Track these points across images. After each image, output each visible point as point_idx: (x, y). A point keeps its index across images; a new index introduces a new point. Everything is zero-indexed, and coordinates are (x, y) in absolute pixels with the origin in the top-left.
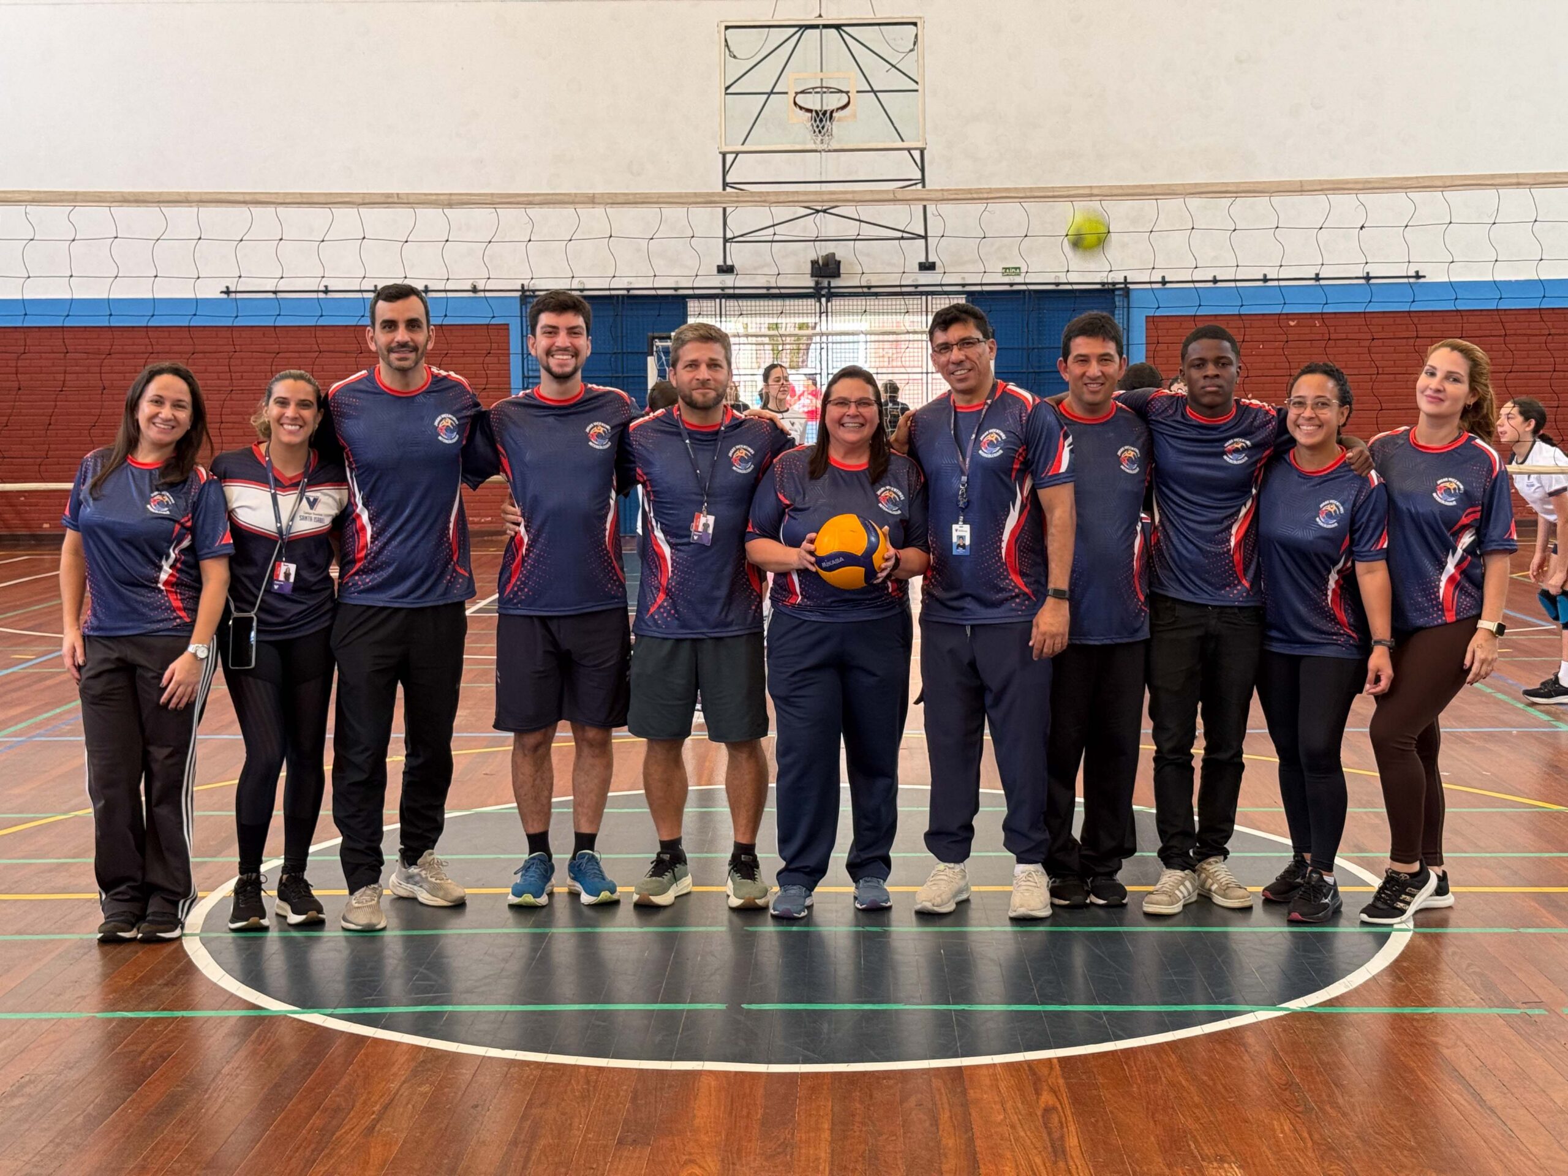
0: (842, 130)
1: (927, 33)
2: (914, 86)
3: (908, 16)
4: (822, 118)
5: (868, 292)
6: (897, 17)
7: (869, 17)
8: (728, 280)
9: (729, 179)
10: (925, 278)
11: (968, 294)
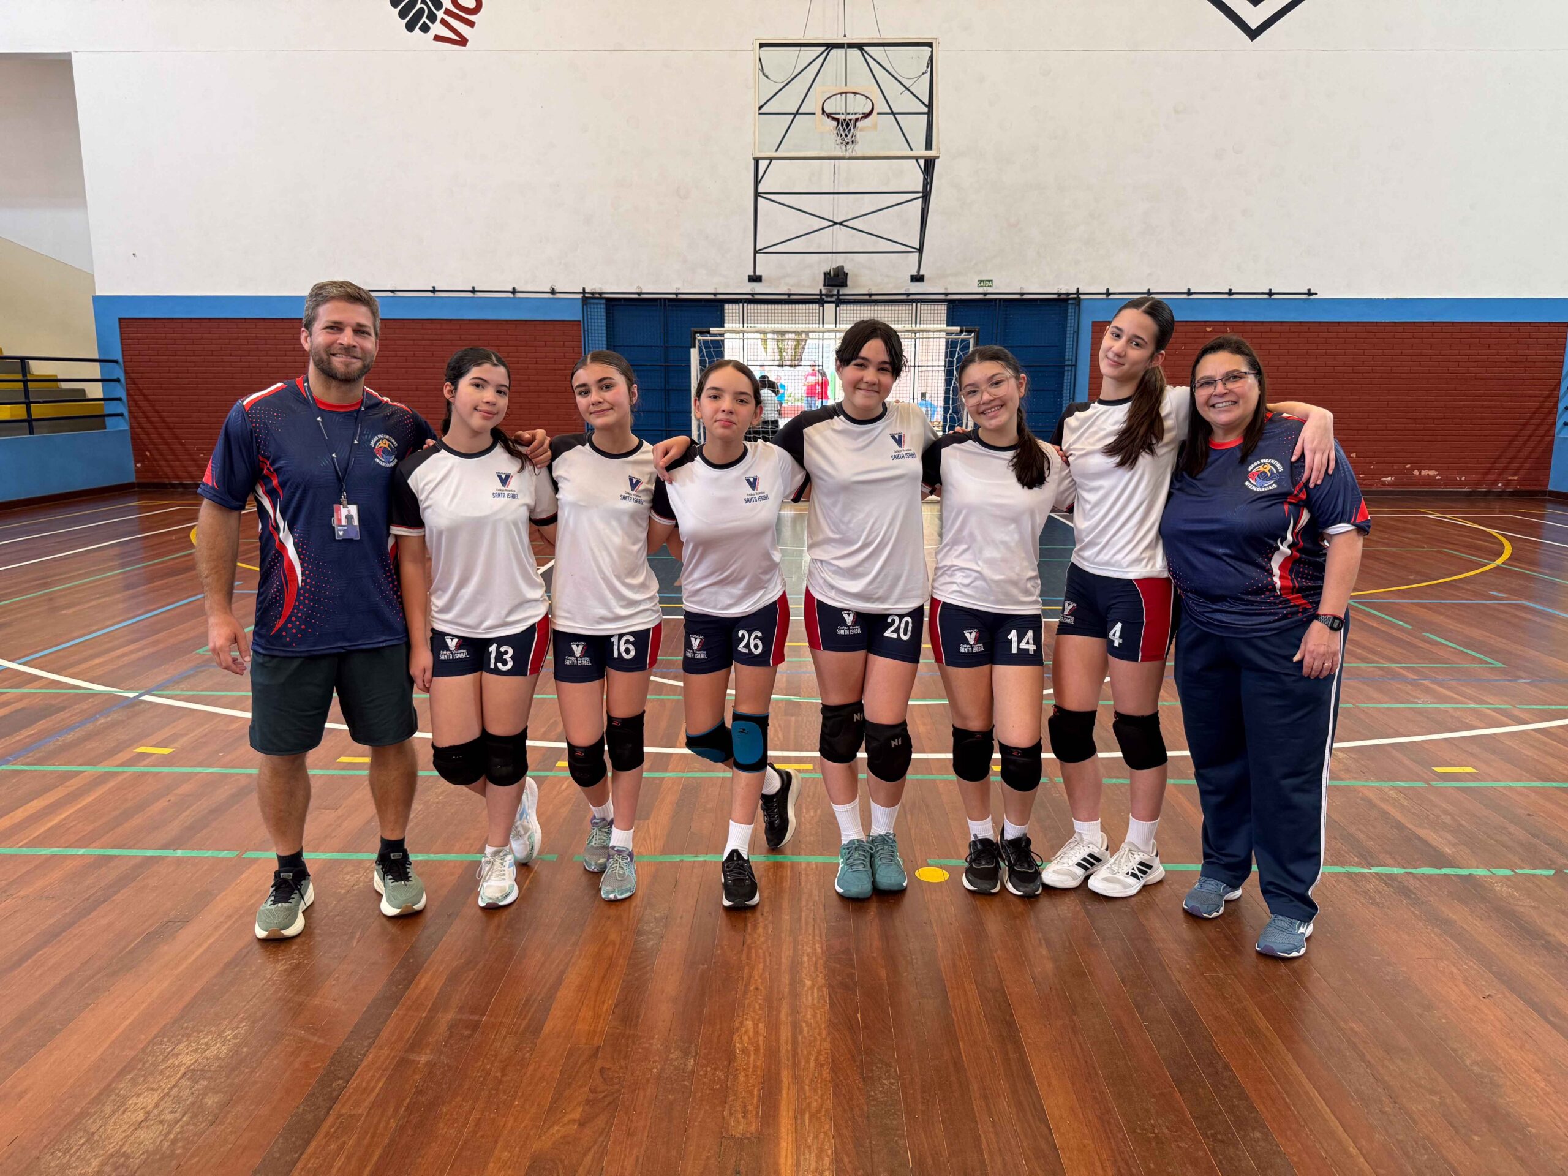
1: (941, 54)
6: (912, 37)
8: (758, 288)
9: (760, 190)
10: (916, 288)
11: (950, 302)
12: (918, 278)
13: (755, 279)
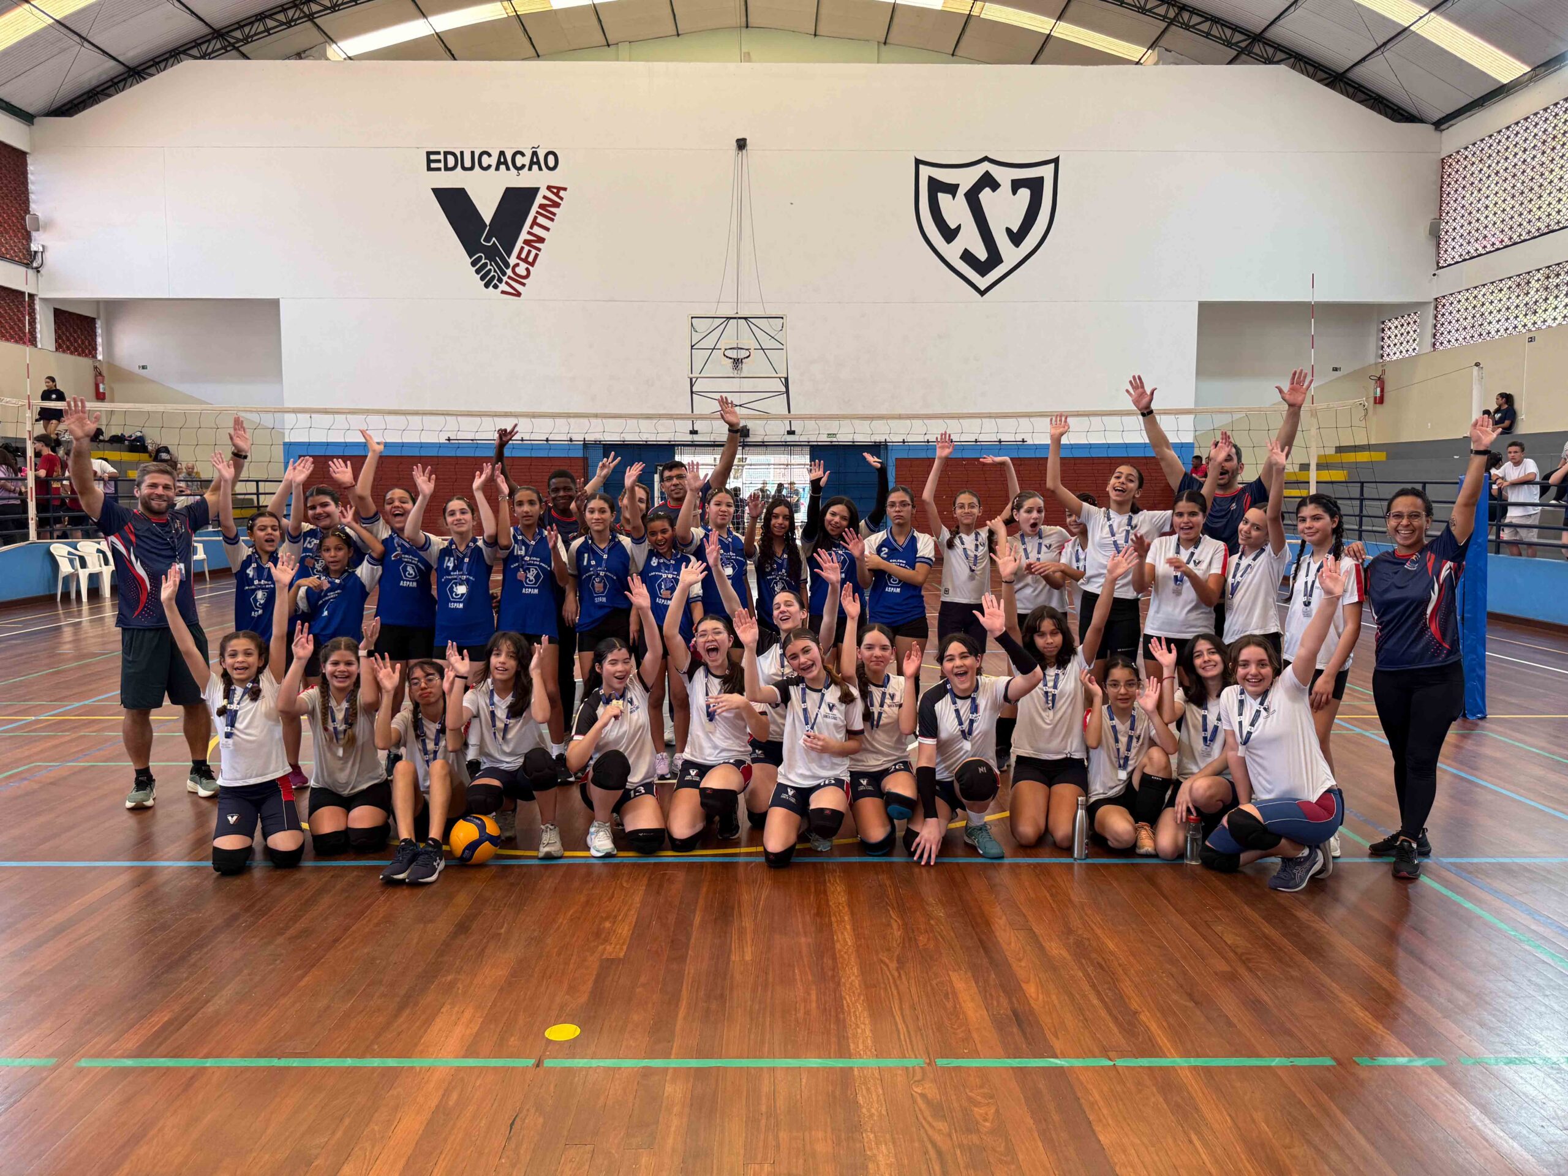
0: (747, 368)
1: (788, 322)
2: (781, 346)
3: (780, 314)
4: (737, 362)
5: (763, 445)
6: (774, 314)
7: (762, 314)
8: (696, 438)
9: (694, 389)
10: (790, 438)
11: (812, 446)
12: (791, 432)
13: (694, 432)
